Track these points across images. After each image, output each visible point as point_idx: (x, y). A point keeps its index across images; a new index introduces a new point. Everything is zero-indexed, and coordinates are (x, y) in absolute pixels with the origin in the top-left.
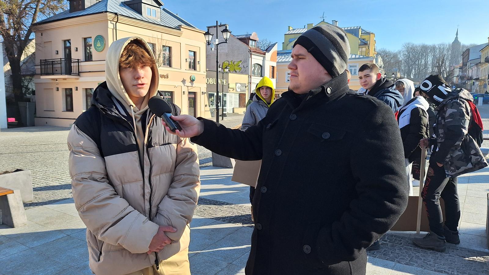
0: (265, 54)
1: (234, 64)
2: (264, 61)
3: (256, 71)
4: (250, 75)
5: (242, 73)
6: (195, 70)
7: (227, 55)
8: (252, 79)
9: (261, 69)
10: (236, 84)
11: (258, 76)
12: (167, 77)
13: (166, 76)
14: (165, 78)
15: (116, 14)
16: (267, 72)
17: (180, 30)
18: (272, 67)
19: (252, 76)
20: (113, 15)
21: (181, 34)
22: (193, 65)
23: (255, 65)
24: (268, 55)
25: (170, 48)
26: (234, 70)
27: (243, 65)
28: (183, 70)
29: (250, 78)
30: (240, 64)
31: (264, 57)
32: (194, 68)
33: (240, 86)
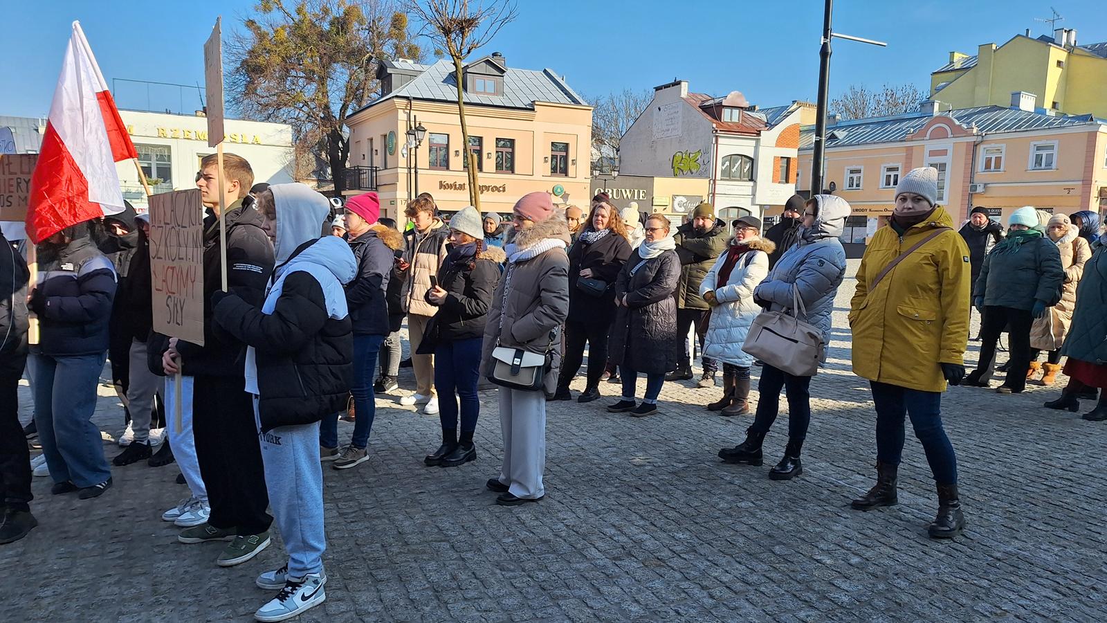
0: (759, 134)
1: (689, 157)
2: (757, 147)
3: (733, 170)
4: (713, 178)
5: (701, 175)
6: (566, 175)
7: (680, 140)
8: (717, 185)
9: (750, 164)
10: (674, 197)
11: (740, 181)
12: (504, 191)
13: (501, 189)
14: (499, 191)
15: (407, 98)
16: (765, 169)
17: (533, 110)
18: (786, 160)
19: (721, 180)
20: (405, 101)
21: (534, 116)
22: (562, 166)
23: (733, 156)
24: (769, 137)
25: (512, 141)
26: (690, 169)
27: (702, 159)
28: (537, 176)
29: (713, 185)
30: (698, 157)
31: (758, 141)
32: (565, 172)
33: (685, 200)
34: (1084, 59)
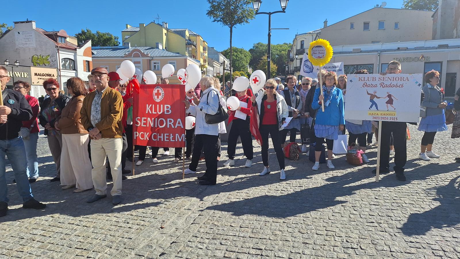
0: (76, 49)
1: (43, 58)
2: (75, 56)
3: (67, 65)
4: (59, 68)
5: (51, 67)
7: (35, 49)
8: (61, 72)
9: (73, 63)
11: (70, 70)
16: (80, 66)
18: (87, 62)
19: (62, 69)
23: (66, 59)
24: (80, 51)
26: (44, 64)
27: (51, 59)
29: (59, 72)
30: (48, 58)
31: (75, 53)
34: (172, 33)
